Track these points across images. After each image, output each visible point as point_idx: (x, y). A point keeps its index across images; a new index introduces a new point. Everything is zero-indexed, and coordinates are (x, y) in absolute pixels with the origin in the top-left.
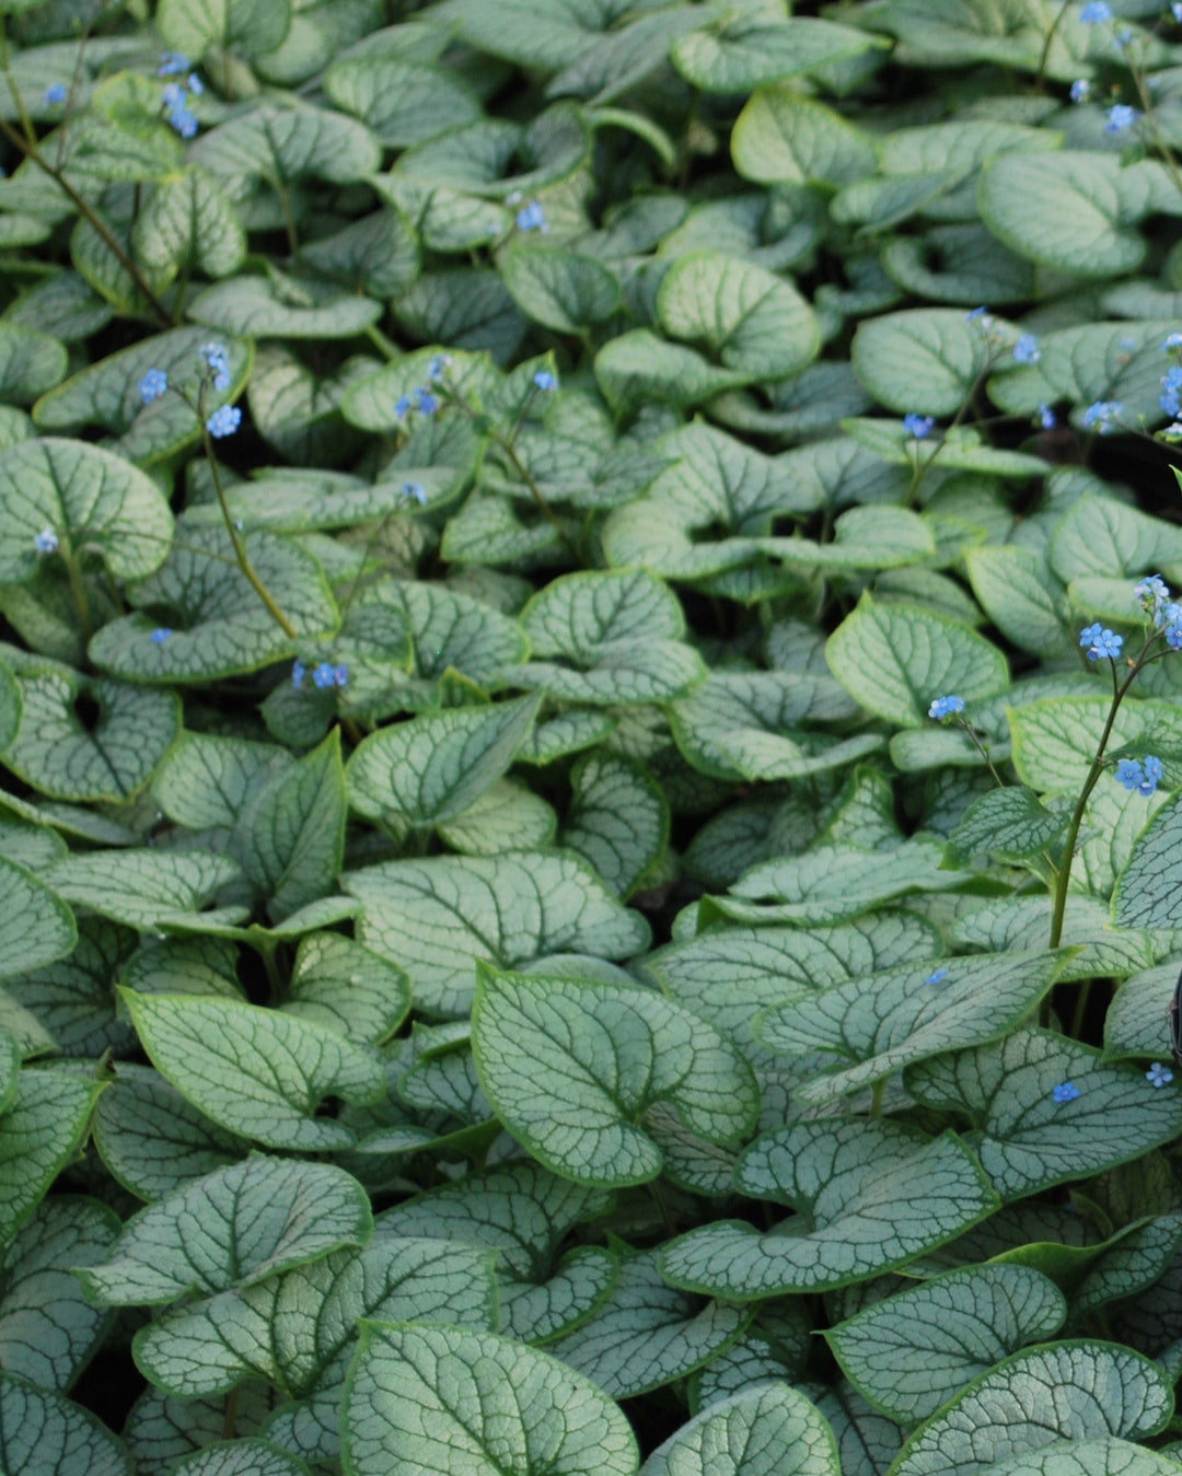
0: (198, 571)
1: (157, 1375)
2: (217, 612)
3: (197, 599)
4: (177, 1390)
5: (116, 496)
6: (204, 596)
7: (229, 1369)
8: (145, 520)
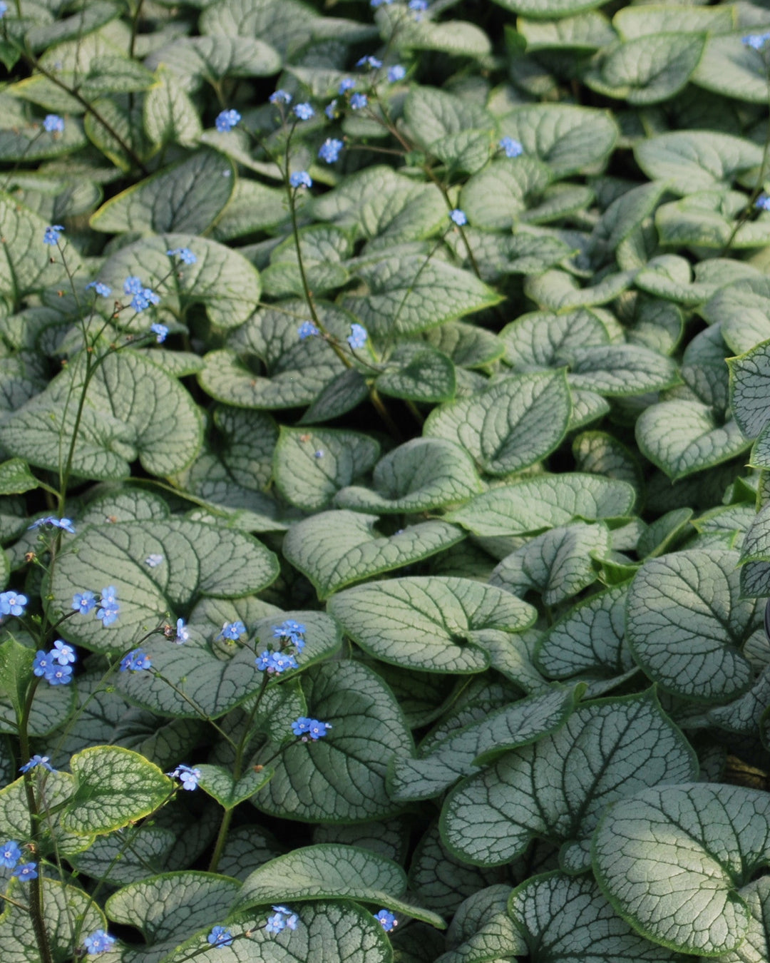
0: (279, 333)
1: (467, 854)
2: (292, 364)
3: (277, 353)
4: (487, 861)
5: (216, 268)
6: (283, 352)
7: (519, 836)
8: (238, 283)
